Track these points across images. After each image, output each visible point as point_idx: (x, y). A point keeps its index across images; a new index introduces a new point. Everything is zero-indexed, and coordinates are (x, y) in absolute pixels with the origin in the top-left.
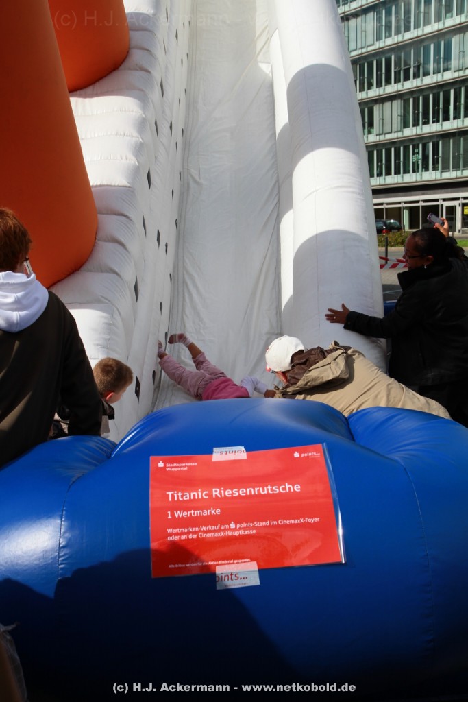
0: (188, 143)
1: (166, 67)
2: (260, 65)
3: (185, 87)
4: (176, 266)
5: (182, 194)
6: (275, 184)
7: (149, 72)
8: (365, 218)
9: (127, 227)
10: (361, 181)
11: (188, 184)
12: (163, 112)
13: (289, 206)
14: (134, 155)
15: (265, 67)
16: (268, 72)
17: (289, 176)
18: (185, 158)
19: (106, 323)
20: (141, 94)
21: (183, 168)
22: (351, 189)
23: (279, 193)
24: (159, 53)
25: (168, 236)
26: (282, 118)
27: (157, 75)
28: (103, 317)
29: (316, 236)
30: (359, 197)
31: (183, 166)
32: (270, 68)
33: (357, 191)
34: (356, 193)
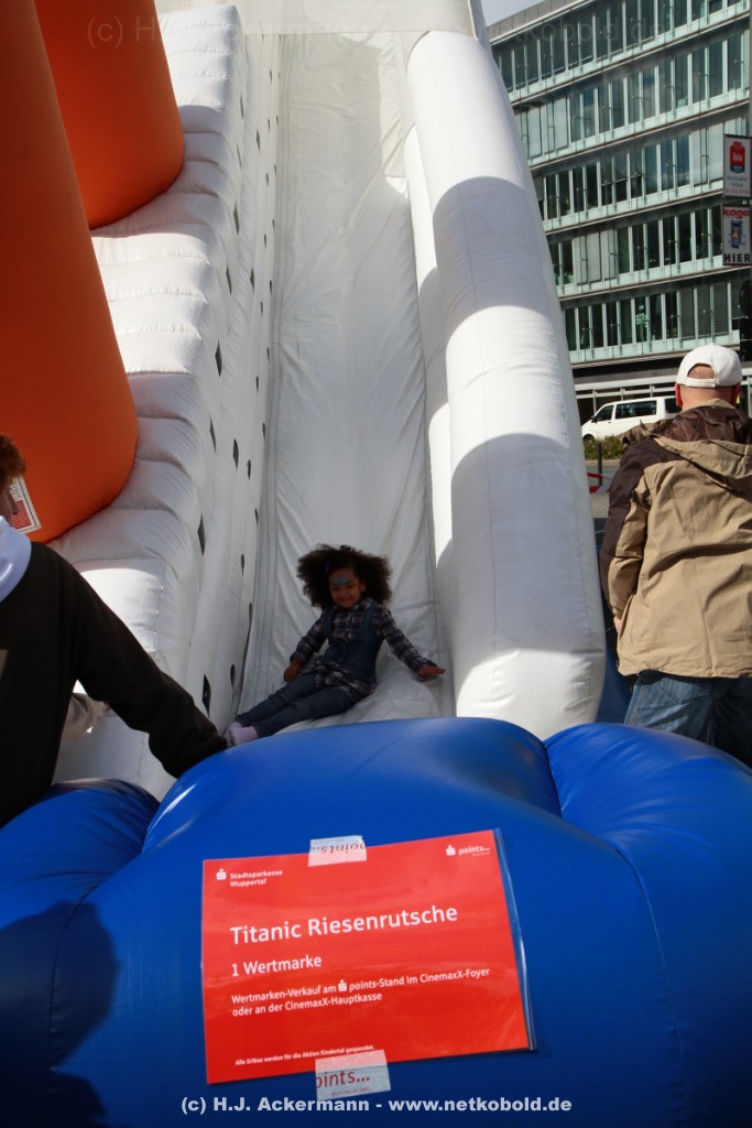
0: (279, 303)
1: (243, 186)
2: (389, 180)
3: (272, 217)
4: (264, 498)
5: (271, 383)
6: (419, 363)
7: (216, 196)
8: (563, 414)
9: (185, 435)
10: (555, 356)
11: (281, 367)
12: (240, 256)
13: (442, 397)
14: (193, 323)
15: (396, 184)
16: (402, 191)
17: (441, 350)
18: (275, 327)
19: (153, 590)
20: (203, 230)
21: (272, 343)
22: (537, 370)
23: (425, 376)
24: (231, 167)
25: (252, 449)
26: (427, 260)
27: (228, 199)
28: (148, 580)
29: (486, 445)
30: (552, 381)
31: (272, 338)
32: (405, 185)
33: (549, 371)
34: (547, 375)
